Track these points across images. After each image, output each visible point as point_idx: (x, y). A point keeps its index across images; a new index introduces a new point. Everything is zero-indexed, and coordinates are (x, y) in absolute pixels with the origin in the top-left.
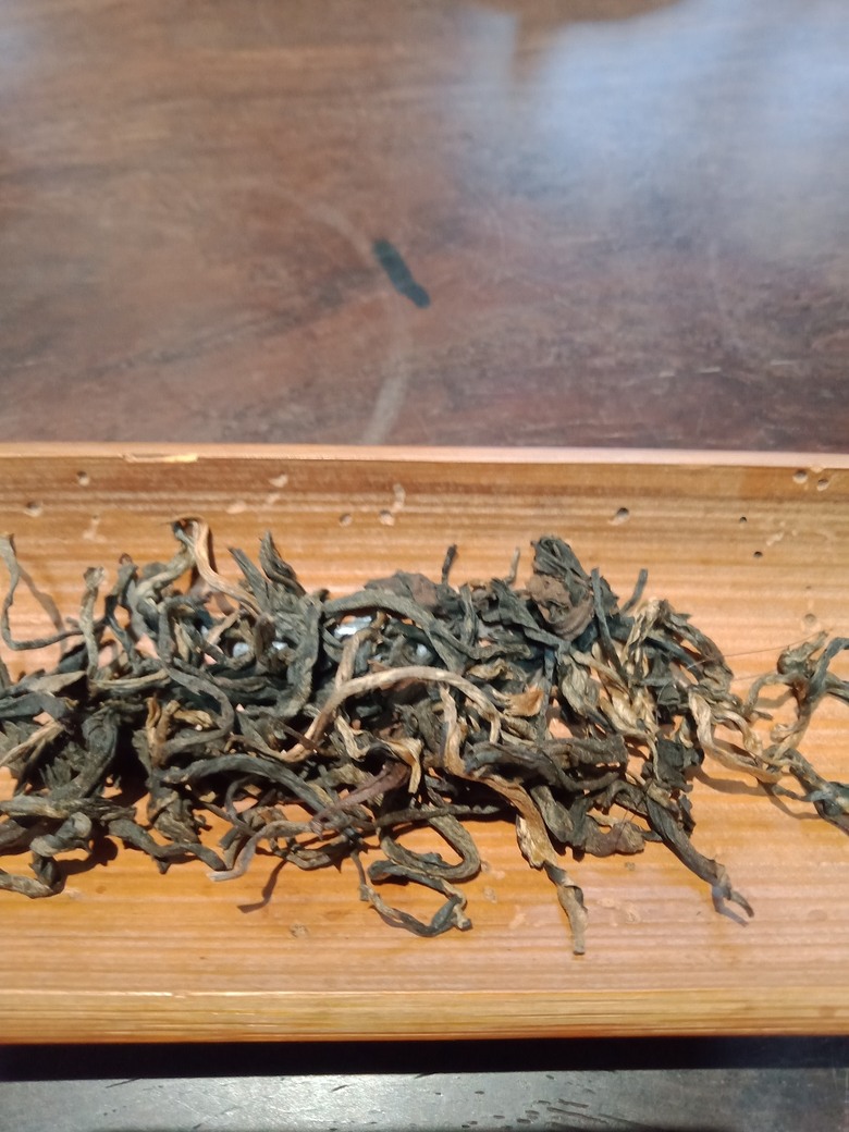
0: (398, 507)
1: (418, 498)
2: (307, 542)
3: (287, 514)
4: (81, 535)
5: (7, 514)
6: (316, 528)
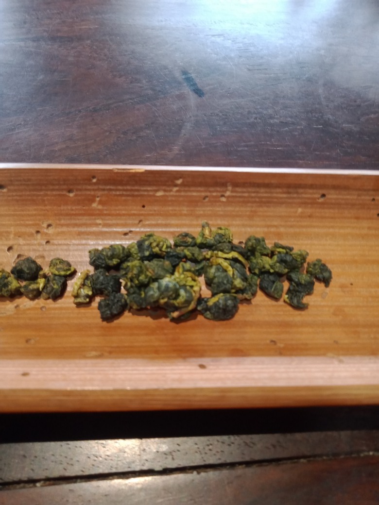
0: (228, 194)
1: (237, 189)
2: (188, 208)
3: (181, 196)
4: (91, 204)
5: (60, 195)
6: (193, 202)
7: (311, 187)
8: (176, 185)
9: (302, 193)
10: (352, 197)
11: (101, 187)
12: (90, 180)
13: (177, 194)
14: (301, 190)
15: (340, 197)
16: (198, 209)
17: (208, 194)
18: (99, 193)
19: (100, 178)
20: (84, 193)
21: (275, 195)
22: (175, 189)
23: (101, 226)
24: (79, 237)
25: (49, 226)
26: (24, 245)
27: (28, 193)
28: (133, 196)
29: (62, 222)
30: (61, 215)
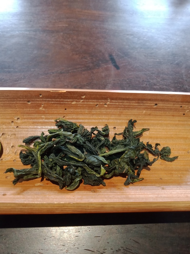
0: (108, 103)
1: (113, 101)
2: (88, 110)
3: (84, 104)
4: (39, 108)
5: (23, 103)
6: (91, 107)
7: (150, 100)
8: (82, 99)
9: (145, 103)
10: (170, 105)
11: (44, 99)
12: (39, 96)
13: (83, 103)
14: (144, 102)
15: (164, 105)
16: (93, 111)
17: (98, 103)
18: (43, 103)
19: (44, 95)
20: (36, 102)
21: (132, 104)
22: (82, 101)
23: (44, 119)
24: (33, 124)
25: (18, 119)
26: (6, 128)
27: (8, 102)
28: (60, 104)
29: (25, 117)
30: (24, 113)
